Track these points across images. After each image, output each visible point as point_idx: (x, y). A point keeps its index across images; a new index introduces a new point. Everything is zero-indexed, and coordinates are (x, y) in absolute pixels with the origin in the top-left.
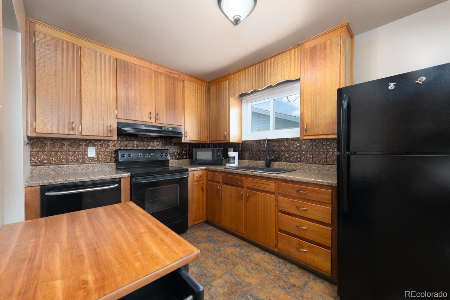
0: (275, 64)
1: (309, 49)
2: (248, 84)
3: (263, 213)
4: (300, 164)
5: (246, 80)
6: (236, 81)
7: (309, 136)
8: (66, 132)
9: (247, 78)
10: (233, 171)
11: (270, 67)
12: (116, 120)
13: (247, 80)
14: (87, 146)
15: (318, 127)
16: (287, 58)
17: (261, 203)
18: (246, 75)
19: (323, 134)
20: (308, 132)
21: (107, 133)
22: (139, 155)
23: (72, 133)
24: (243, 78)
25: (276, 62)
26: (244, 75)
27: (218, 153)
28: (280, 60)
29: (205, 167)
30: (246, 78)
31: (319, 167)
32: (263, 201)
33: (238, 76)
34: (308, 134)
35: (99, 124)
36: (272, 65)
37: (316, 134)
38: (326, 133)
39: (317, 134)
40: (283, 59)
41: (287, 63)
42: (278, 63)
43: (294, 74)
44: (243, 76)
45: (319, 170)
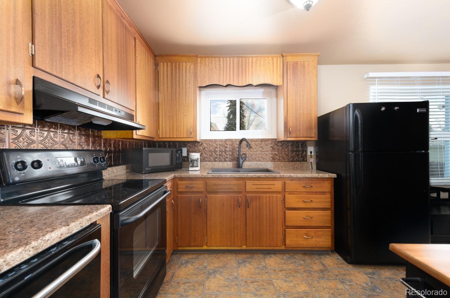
0: (257, 64)
1: (291, 62)
2: (224, 75)
3: (268, 215)
4: (270, 163)
5: (220, 70)
6: (205, 67)
7: (292, 137)
9: (222, 68)
10: (226, 175)
11: (252, 66)
13: (222, 71)
15: (300, 130)
16: (270, 63)
17: (266, 205)
18: (220, 65)
19: (303, 136)
20: (291, 134)
24: (215, 67)
25: (259, 63)
26: (217, 64)
27: (178, 155)
28: (262, 63)
29: (173, 175)
30: (220, 68)
31: (286, 164)
32: (268, 202)
33: (209, 62)
34: (291, 136)
36: (254, 64)
37: (297, 137)
38: (306, 136)
39: (299, 136)
40: (266, 63)
41: (270, 68)
42: (261, 65)
43: (277, 81)
44: (215, 64)
45: (286, 167)
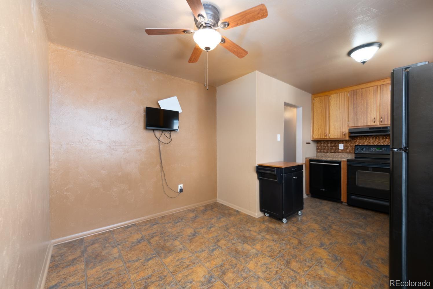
8: (324, 138)
12: (348, 128)
14: (339, 143)
21: (343, 136)
22: (371, 149)
23: (326, 138)
35: (338, 132)
